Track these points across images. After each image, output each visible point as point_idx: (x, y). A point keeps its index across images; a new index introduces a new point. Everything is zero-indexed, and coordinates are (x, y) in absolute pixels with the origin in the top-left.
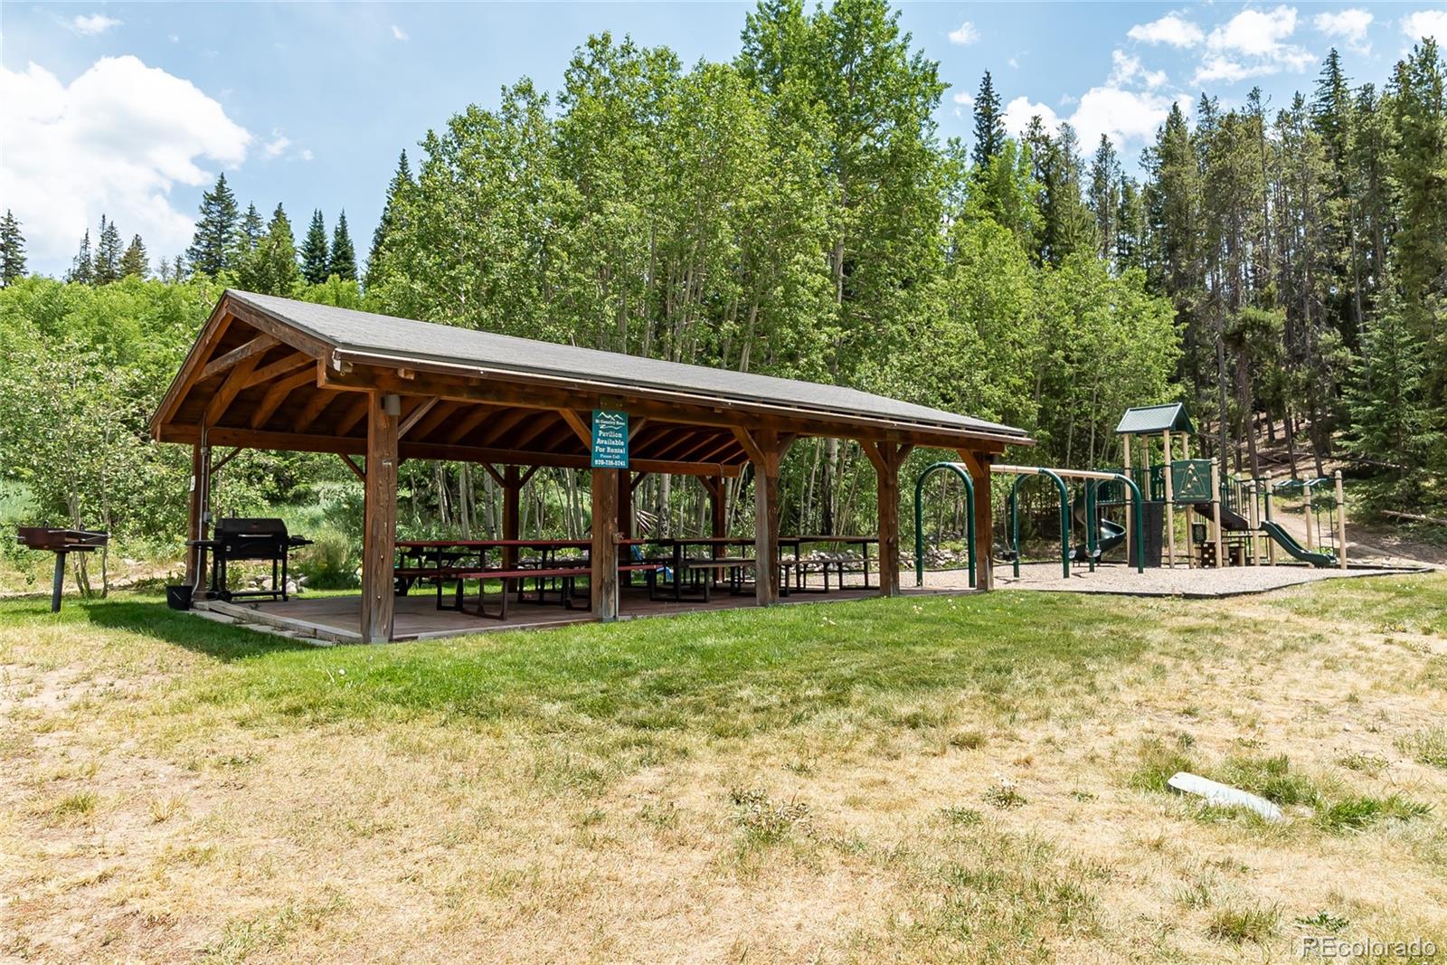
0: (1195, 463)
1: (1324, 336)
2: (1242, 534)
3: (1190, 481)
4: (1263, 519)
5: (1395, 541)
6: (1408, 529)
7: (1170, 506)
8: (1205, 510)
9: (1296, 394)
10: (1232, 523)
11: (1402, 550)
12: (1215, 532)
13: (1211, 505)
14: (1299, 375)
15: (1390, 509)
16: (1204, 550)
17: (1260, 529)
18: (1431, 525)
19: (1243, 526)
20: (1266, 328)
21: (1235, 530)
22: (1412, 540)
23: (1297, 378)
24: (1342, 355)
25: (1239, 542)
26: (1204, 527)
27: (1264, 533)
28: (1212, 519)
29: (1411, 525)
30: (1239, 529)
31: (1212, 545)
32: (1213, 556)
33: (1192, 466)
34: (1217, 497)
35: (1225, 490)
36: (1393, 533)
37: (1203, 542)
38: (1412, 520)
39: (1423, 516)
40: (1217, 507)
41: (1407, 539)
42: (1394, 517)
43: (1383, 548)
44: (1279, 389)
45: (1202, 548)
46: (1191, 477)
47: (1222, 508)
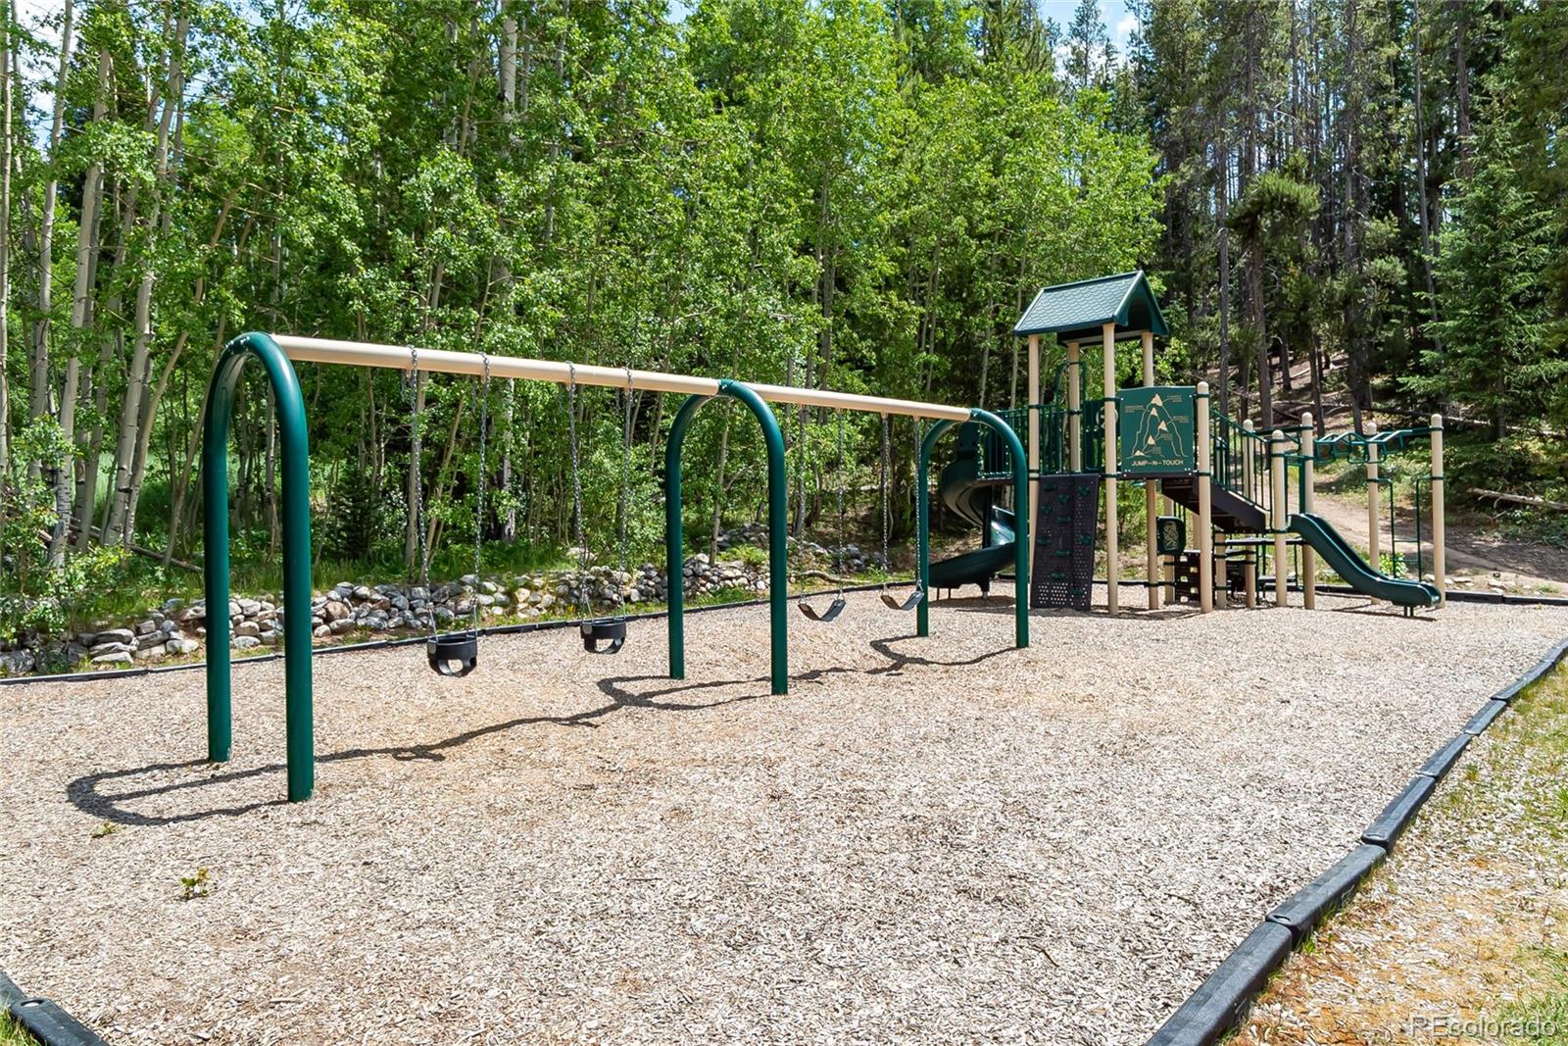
0: (1164, 393)
1: (1373, 224)
2: (1253, 538)
3: (1154, 431)
4: (1294, 509)
5: (1493, 540)
6: (1514, 520)
7: (1112, 485)
8: (1182, 491)
9: (1329, 314)
10: (1234, 517)
11: (1509, 556)
12: (1202, 534)
13: (1194, 480)
14: (1336, 284)
15: (1481, 486)
16: (1180, 569)
17: (1290, 530)
18: (1552, 513)
19: (1255, 522)
20: (1291, 207)
21: (1240, 530)
22: (1523, 540)
23: (1331, 292)
24: (1387, 267)
25: (1247, 553)
26: (1181, 526)
27: (1295, 536)
28: (1196, 509)
29: (1518, 513)
30: (1248, 531)
31: (1195, 560)
32: (1196, 580)
33: (1157, 400)
34: (1205, 464)
35: (1221, 453)
36: (1490, 525)
37: (1178, 552)
38: (1521, 505)
39: (1538, 499)
40: (1205, 485)
41: (1514, 536)
42: (1489, 500)
43: (1476, 553)
44: (1305, 308)
45: (1177, 563)
46: (1155, 422)
47: (1216, 488)
